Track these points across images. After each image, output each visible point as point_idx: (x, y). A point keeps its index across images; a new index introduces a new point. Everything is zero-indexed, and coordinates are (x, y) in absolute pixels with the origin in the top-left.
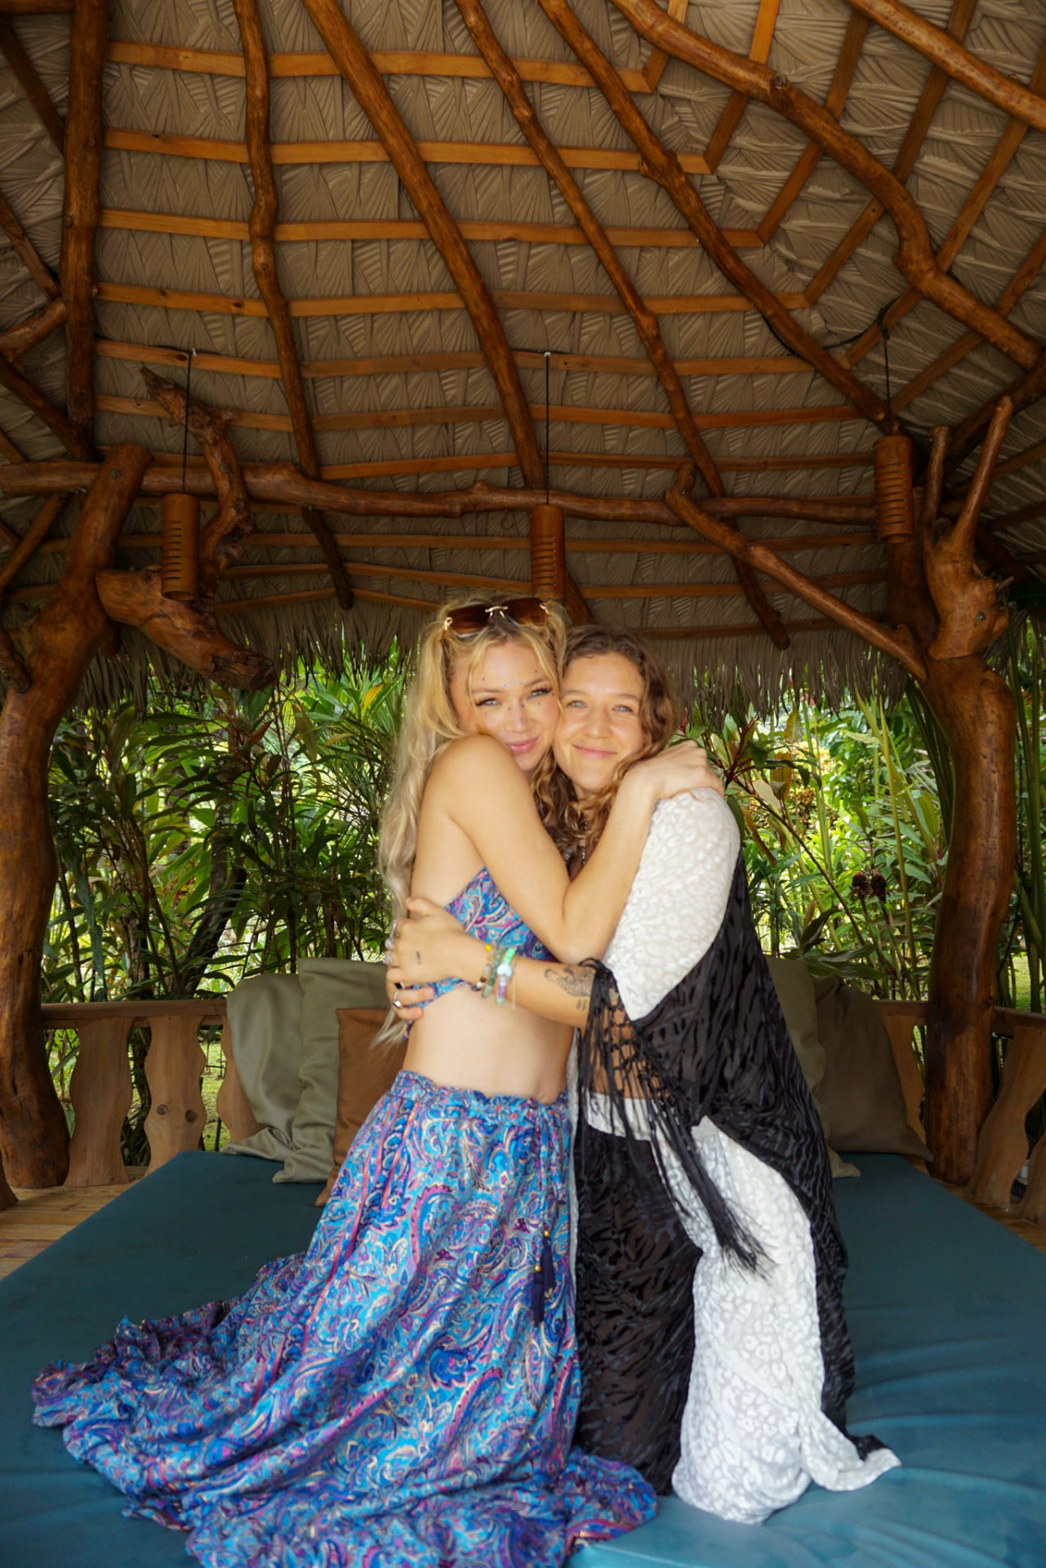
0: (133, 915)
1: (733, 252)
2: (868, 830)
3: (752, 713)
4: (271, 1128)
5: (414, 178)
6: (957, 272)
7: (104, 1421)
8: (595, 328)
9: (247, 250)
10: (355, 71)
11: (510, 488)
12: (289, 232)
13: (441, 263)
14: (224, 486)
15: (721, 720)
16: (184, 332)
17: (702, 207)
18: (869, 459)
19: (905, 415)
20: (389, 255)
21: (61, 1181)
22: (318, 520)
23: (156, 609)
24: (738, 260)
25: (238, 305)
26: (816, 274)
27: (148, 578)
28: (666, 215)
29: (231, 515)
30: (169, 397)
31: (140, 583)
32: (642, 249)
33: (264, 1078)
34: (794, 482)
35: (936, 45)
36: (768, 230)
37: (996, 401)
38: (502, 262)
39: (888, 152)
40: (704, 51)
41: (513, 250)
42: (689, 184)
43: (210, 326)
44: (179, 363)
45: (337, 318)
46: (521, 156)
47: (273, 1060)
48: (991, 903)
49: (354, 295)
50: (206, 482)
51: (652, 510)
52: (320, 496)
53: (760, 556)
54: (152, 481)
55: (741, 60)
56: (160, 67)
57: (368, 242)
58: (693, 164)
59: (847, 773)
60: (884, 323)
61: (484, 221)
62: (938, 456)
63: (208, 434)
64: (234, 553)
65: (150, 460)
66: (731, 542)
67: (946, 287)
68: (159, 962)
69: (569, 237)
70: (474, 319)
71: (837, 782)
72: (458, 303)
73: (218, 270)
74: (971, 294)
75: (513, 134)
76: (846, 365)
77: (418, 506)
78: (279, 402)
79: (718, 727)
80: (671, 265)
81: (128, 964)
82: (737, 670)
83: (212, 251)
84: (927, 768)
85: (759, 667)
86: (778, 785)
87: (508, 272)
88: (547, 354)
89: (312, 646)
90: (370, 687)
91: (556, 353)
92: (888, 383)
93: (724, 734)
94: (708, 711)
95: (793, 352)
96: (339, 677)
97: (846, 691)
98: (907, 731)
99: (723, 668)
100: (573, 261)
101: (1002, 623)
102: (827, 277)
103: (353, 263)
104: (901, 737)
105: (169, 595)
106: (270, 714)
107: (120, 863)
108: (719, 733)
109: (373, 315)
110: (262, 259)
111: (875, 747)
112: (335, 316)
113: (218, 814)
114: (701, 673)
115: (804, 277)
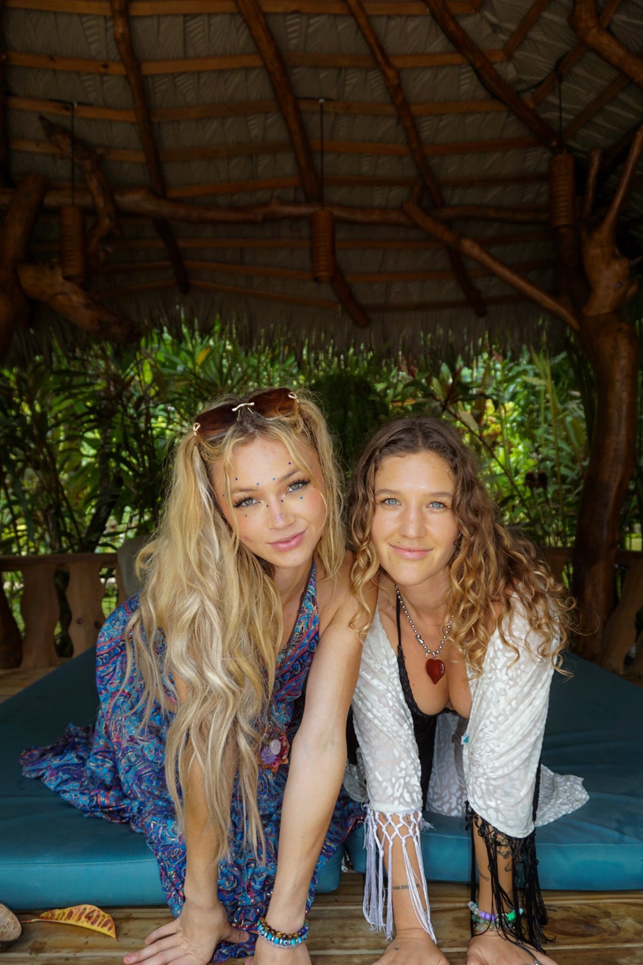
0: (50, 507)
1: (453, 18)
2: (536, 445)
3: (460, 363)
6: (613, 28)
7: (69, 765)
8: (354, 80)
9: (110, 24)
11: (296, 203)
12: (138, 9)
13: (247, 31)
14: (100, 202)
15: (439, 367)
16: (68, 88)
18: (547, 177)
19: (571, 143)
20: (210, 26)
21: (18, 663)
22: (163, 226)
23: (59, 289)
24: (457, 25)
25: (105, 66)
26: (512, 35)
27: (52, 268)
29: (106, 223)
30: (59, 137)
31: (47, 272)
32: (389, 17)
34: (492, 195)
37: (636, 128)
38: (289, 30)
41: (297, 20)
43: (87, 84)
44: (66, 113)
45: (174, 76)
48: (618, 478)
49: (186, 57)
50: (87, 201)
51: (394, 217)
52: (166, 209)
53: (470, 247)
54: (51, 200)
57: (194, 16)
59: (522, 414)
60: (559, 72)
62: (593, 171)
63: (88, 165)
64: (110, 249)
65: (48, 185)
66: (448, 237)
67: (605, 41)
68: (69, 536)
69: (338, 9)
70: (270, 74)
71: (514, 421)
72: (258, 62)
73: (90, 40)
74: (622, 45)
76: (531, 105)
77: (233, 216)
78: (135, 140)
79: (437, 372)
80: (409, 29)
81: (47, 538)
82: (450, 332)
83: (85, 25)
84: (578, 404)
85: (465, 330)
86: (477, 412)
87: (294, 38)
88: (321, 101)
89: (161, 320)
90: (201, 350)
91: (327, 100)
92: (560, 118)
93: (441, 377)
94: (430, 362)
95: (494, 96)
96: (180, 342)
97: (525, 347)
98: (563, 384)
99: (441, 331)
100: (340, 28)
101: (633, 289)
102: (520, 37)
103: (185, 33)
104: (560, 385)
105: (67, 278)
106: (135, 369)
107: (39, 472)
108: (437, 377)
109: (199, 73)
110: (120, 30)
111: (543, 388)
112: (173, 74)
113: (102, 442)
114: (426, 335)
115: (504, 37)
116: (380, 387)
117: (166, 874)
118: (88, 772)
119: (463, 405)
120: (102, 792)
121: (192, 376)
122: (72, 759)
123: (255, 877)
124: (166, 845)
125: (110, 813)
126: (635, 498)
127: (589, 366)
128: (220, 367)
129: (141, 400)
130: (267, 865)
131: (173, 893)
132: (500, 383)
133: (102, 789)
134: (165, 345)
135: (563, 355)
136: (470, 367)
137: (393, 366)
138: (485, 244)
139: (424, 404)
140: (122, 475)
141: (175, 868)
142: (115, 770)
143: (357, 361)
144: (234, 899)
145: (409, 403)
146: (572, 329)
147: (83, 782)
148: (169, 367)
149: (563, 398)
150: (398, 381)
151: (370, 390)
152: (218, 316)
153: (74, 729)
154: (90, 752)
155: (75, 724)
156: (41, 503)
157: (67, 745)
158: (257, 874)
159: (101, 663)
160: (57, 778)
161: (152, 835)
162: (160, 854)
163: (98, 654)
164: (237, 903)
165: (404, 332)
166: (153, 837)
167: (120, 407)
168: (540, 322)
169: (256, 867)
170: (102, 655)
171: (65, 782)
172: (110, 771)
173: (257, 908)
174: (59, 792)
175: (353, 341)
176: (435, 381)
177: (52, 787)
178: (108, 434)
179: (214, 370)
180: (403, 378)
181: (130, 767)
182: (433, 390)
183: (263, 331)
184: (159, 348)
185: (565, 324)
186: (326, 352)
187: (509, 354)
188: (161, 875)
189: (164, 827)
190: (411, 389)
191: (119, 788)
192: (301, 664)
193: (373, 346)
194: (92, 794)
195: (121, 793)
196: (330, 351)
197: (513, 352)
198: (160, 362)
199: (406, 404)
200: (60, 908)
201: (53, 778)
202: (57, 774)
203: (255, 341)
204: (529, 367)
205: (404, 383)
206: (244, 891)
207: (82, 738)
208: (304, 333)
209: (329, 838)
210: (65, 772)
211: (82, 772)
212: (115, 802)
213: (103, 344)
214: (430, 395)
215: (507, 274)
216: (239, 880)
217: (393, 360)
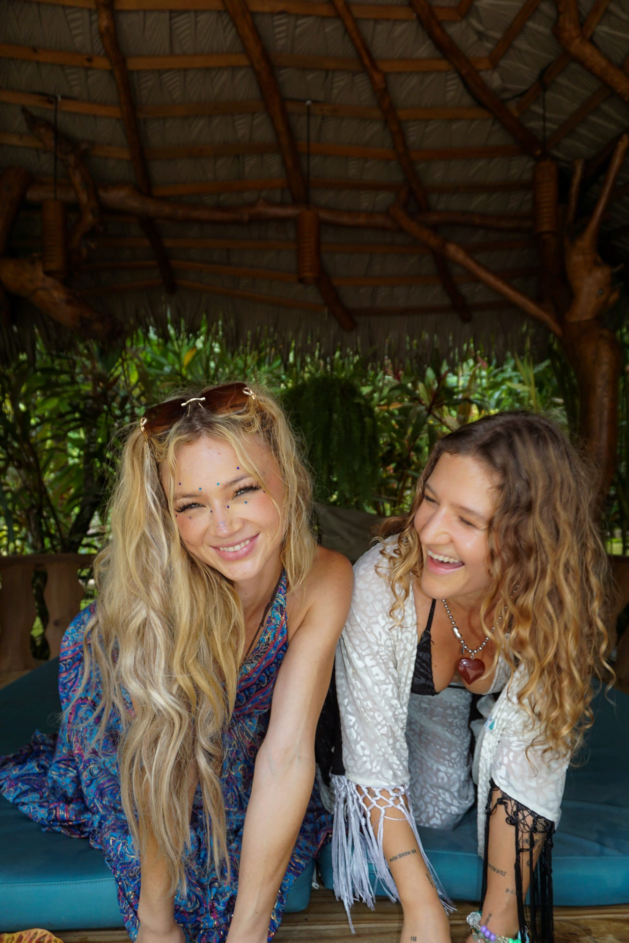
0: (33, 506)
1: (439, 24)
3: (445, 368)
6: (596, 39)
7: (29, 775)
8: (342, 83)
9: (94, 17)
11: (282, 204)
12: (124, 2)
13: (234, 31)
14: (84, 197)
15: (424, 371)
16: (51, 81)
18: (530, 186)
19: (555, 153)
20: (196, 23)
22: (149, 224)
23: (40, 284)
24: (443, 31)
25: (89, 60)
26: (498, 43)
27: (33, 262)
29: (89, 218)
30: (42, 131)
31: (28, 266)
32: (376, 21)
34: (477, 202)
36: (465, 8)
37: (618, 138)
38: (277, 30)
41: (285, 20)
43: (71, 77)
44: (49, 106)
45: (160, 72)
49: (172, 54)
50: (70, 196)
51: (380, 220)
52: (151, 207)
53: (454, 251)
54: (33, 195)
57: (181, 12)
60: (543, 81)
62: (576, 180)
63: (71, 159)
64: (92, 245)
65: (31, 180)
66: (433, 242)
67: (587, 51)
68: (52, 537)
69: (324, 11)
70: (257, 74)
72: (244, 61)
73: (74, 32)
74: (605, 56)
76: (516, 114)
77: (219, 216)
78: (120, 137)
79: (422, 377)
80: (396, 34)
81: (30, 539)
82: (436, 337)
83: (69, 18)
84: (561, 411)
85: (451, 338)
86: (462, 417)
87: (281, 38)
88: (309, 102)
89: (148, 320)
90: (188, 350)
91: (315, 102)
92: (544, 129)
93: (426, 382)
94: (416, 366)
95: (480, 104)
96: (166, 342)
97: (509, 354)
98: (547, 392)
99: (426, 336)
100: (327, 30)
101: (614, 297)
102: (505, 45)
103: (171, 30)
104: (544, 393)
105: (48, 273)
106: (120, 369)
107: (22, 472)
108: (423, 381)
109: (186, 70)
110: (105, 23)
111: (526, 394)
112: (159, 70)
113: (86, 442)
114: (412, 340)
115: (489, 45)
116: (366, 390)
117: (124, 895)
118: (50, 781)
119: (449, 411)
120: (62, 805)
121: (179, 377)
122: (32, 768)
123: (219, 897)
124: (126, 863)
125: (69, 828)
126: (615, 503)
127: (572, 374)
128: (207, 369)
129: (125, 400)
130: (231, 884)
131: (131, 916)
132: (485, 389)
133: (63, 801)
134: (151, 346)
135: (547, 363)
136: (456, 374)
137: (379, 369)
138: (470, 251)
139: (410, 408)
140: (107, 475)
141: (134, 887)
142: (77, 780)
143: (343, 364)
144: (196, 921)
145: (395, 407)
146: (555, 335)
147: (43, 793)
148: (155, 368)
149: (546, 405)
150: (384, 385)
151: (355, 392)
152: (204, 317)
153: (41, 736)
154: (52, 760)
155: (42, 732)
156: (24, 502)
157: (31, 753)
158: (221, 894)
159: (64, 669)
160: (16, 790)
161: (110, 852)
162: (118, 873)
163: (62, 659)
164: (199, 925)
165: (390, 336)
166: (112, 854)
167: (105, 407)
168: (524, 328)
169: (220, 886)
170: (66, 660)
171: (24, 793)
172: (72, 781)
173: (220, 931)
174: (18, 804)
175: (339, 344)
176: (421, 386)
177: (11, 799)
178: (93, 434)
179: (201, 372)
180: (389, 381)
181: (92, 781)
182: (419, 394)
183: (249, 333)
184: (144, 348)
185: (548, 331)
186: (313, 355)
187: (494, 362)
188: (119, 896)
189: (124, 844)
190: (397, 393)
191: (80, 801)
192: (268, 677)
193: (359, 350)
194: (51, 806)
195: (83, 805)
196: (317, 353)
197: (498, 360)
198: (145, 361)
199: (391, 408)
200: (9, 932)
201: (11, 789)
202: (17, 784)
203: (242, 342)
204: (514, 374)
205: (390, 386)
206: (207, 912)
207: (47, 745)
208: (290, 334)
209: (299, 855)
210: (24, 783)
211: (43, 782)
212: (75, 816)
213: (88, 342)
214: (416, 399)
215: (491, 279)
216: (201, 900)
217: (379, 363)
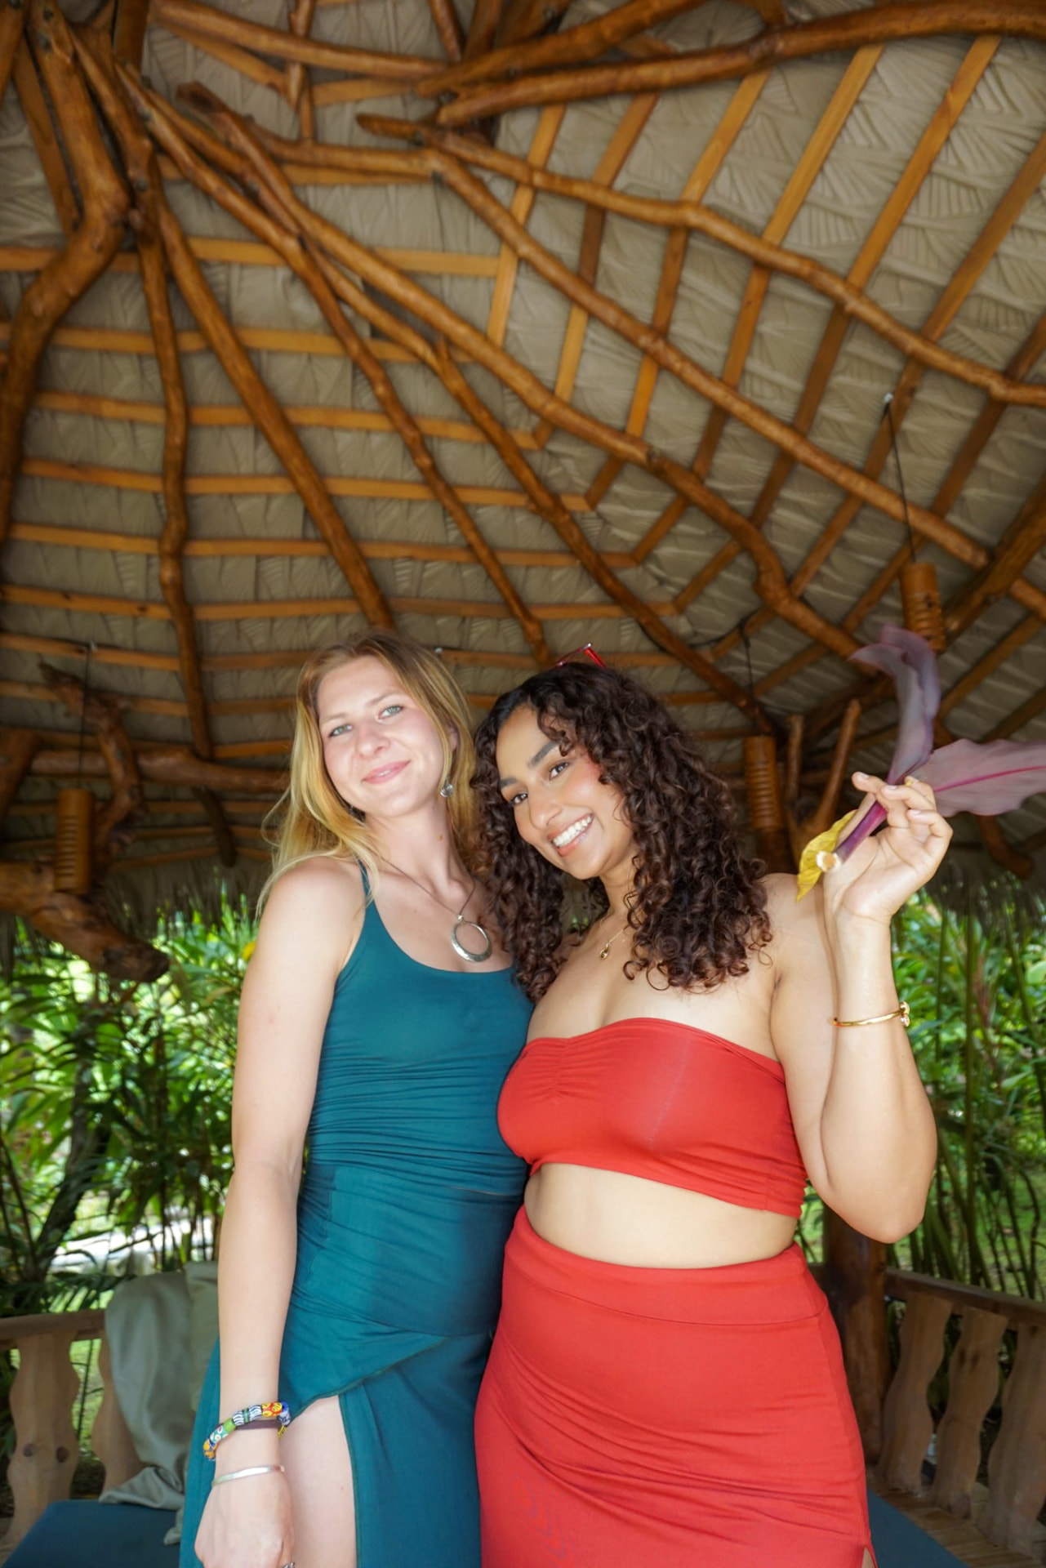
1: (610, 574)
4: (157, 1468)
5: (320, 511)
6: (807, 598)
8: (483, 629)
10: (270, 425)
12: (198, 548)
13: (341, 575)
14: (118, 773)
16: (84, 628)
17: (584, 539)
20: (291, 567)
22: (213, 799)
23: (45, 901)
24: (615, 580)
25: (141, 608)
26: (683, 590)
27: (38, 871)
28: (548, 540)
29: (125, 800)
30: (66, 689)
31: (30, 876)
32: (528, 567)
33: (150, 1406)
35: (788, 440)
36: (641, 554)
37: (846, 702)
38: (398, 574)
39: (745, 504)
40: (588, 426)
41: (409, 566)
42: (573, 521)
43: (112, 624)
44: (77, 656)
45: (239, 622)
46: (420, 492)
47: (159, 1383)
49: (257, 600)
50: (99, 764)
52: (214, 777)
54: (42, 764)
55: (621, 433)
56: (81, 413)
57: (272, 557)
58: (575, 504)
60: (743, 630)
61: (382, 542)
62: (797, 738)
63: (104, 724)
64: (126, 839)
65: (43, 744)
67: (799, 611)
69: (463, 557)
72: (355, 609)
73: (123, 576)
74: (821, 616)
75: (413, 474)
76: (710, 660)
78: (175, 689)
80: (553, 580)
83: (119, 561)
87: (404, 582)
89: (191, 901)
91: (447, 649)
92: (749, 674)
95: (663, 650)
100: (464, 575)
102: (694, 591)
103: (258, 574)
105: (60, 890)
109: (273, 619)
110: (169, 574)
112: (237, 620)
115: (672, 590)
